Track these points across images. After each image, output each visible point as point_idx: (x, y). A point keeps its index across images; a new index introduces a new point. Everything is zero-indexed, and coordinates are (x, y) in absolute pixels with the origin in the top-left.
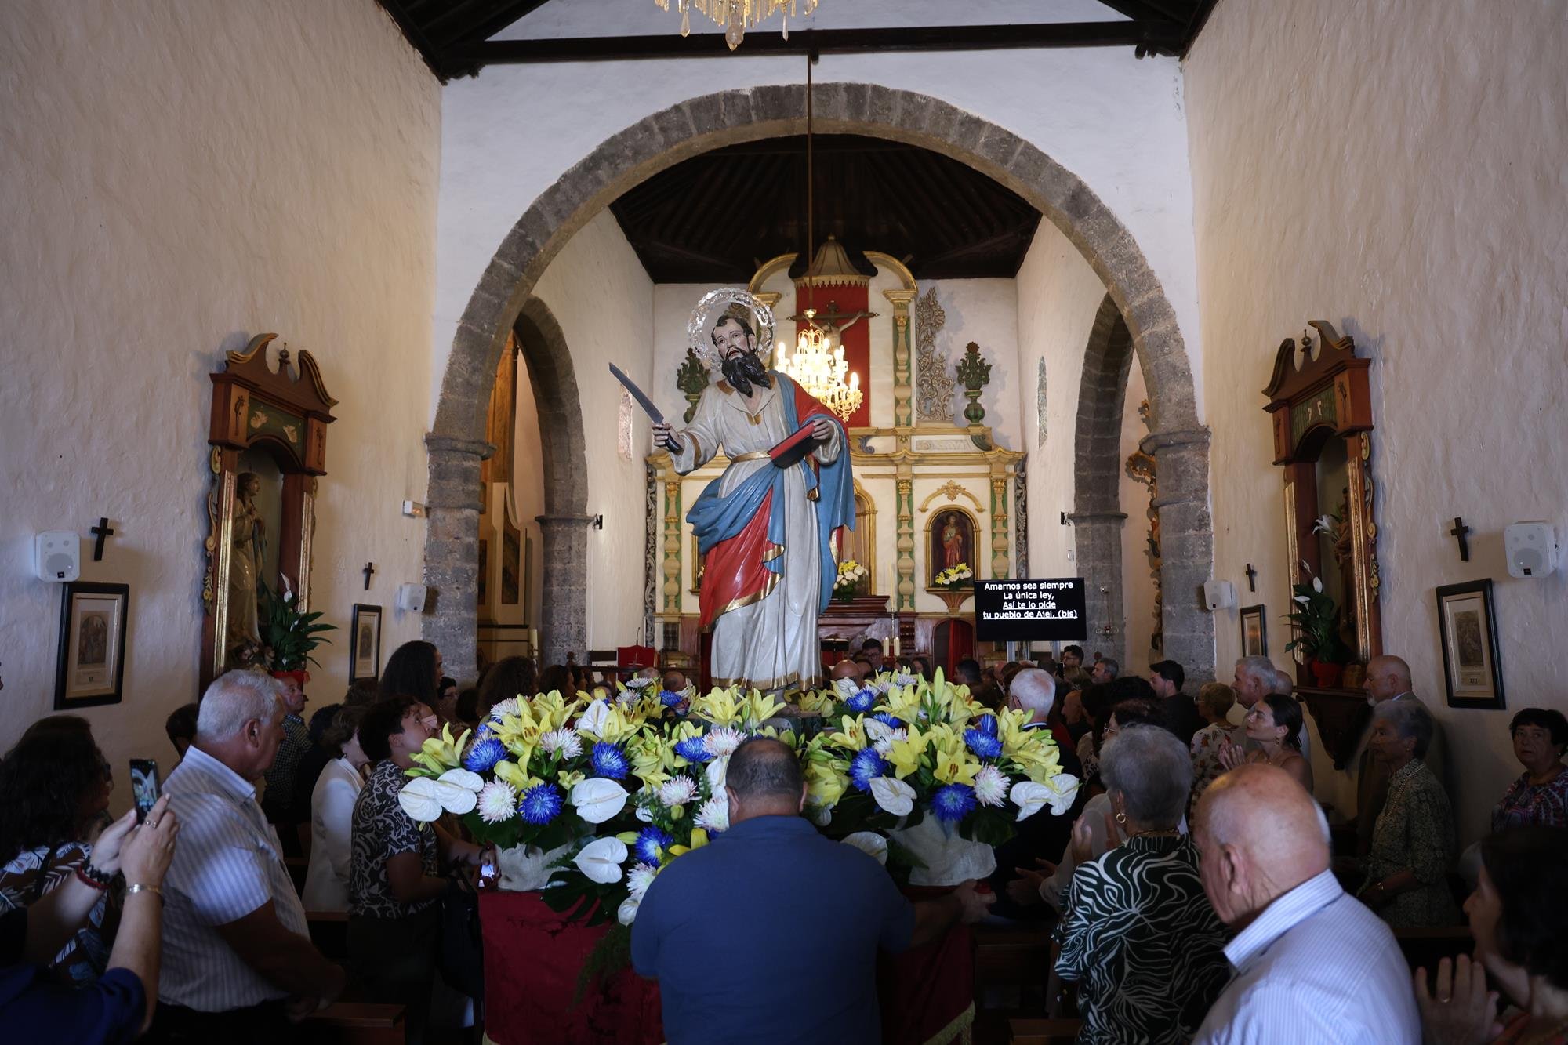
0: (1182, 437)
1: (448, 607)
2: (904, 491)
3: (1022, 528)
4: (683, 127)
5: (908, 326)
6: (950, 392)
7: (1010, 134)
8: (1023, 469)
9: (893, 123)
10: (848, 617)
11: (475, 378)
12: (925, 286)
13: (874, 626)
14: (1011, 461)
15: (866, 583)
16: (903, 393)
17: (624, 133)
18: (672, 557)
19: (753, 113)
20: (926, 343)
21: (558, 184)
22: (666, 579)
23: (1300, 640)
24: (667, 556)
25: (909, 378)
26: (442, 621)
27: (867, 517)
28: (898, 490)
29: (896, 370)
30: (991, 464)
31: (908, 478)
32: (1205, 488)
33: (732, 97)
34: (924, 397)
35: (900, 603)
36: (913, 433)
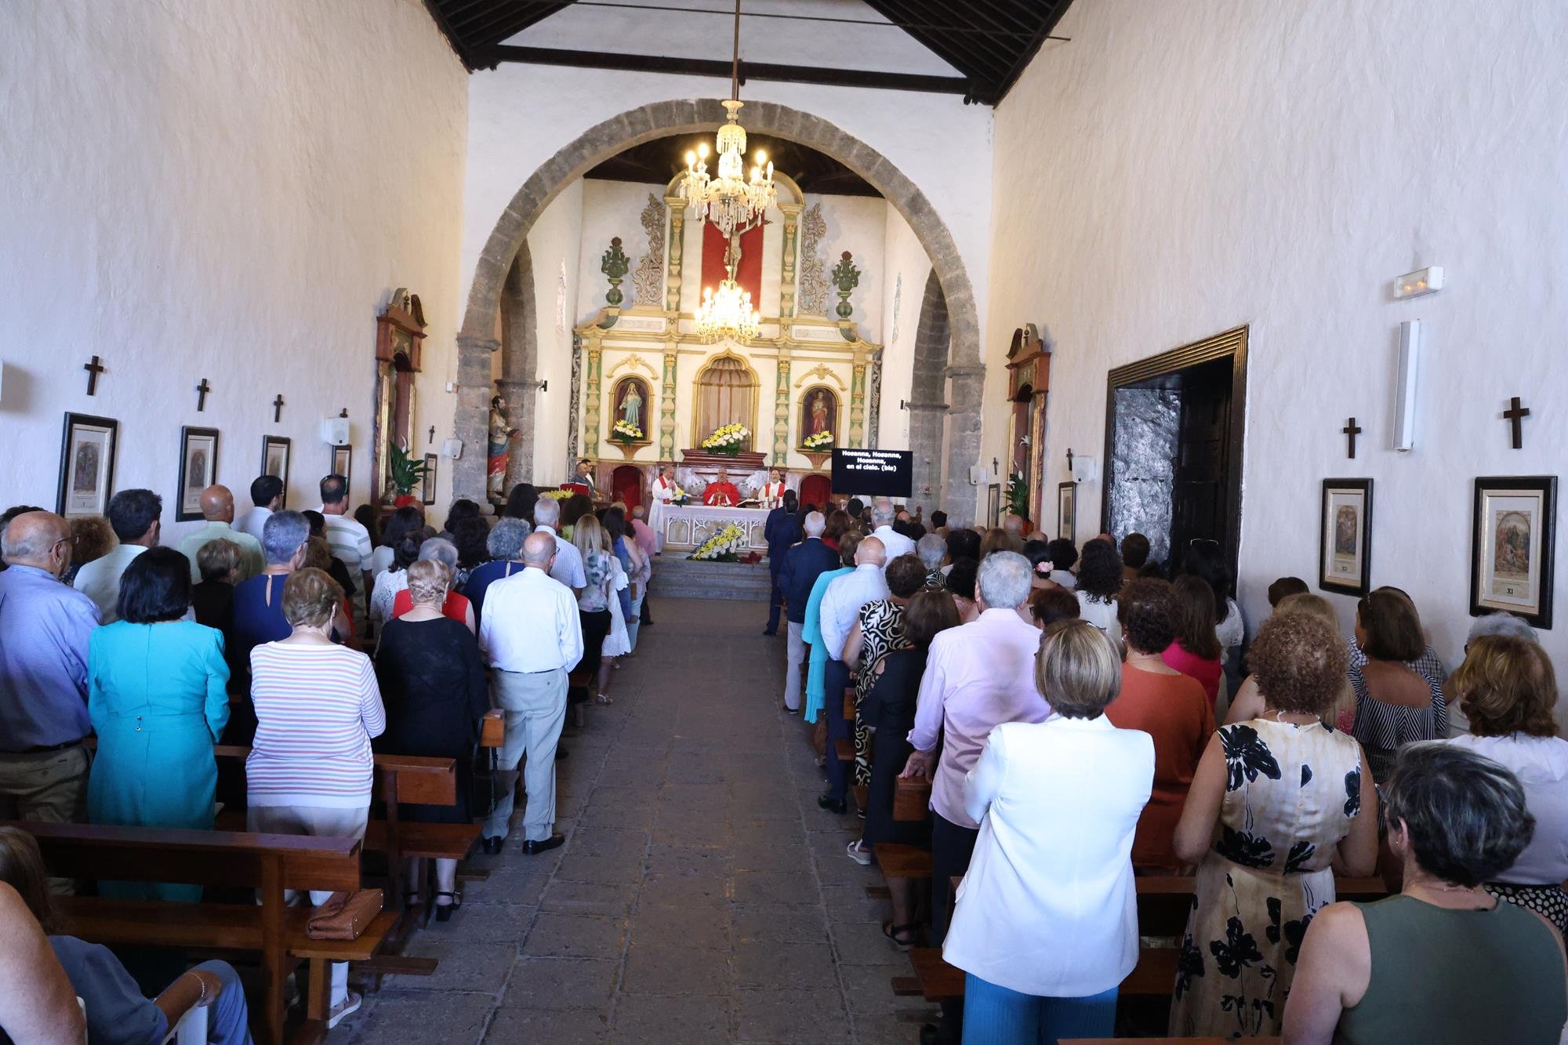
0: (967, 370)
1: (471, 455)
2: (783, 369)
3: (875, 405)
4: (645, 123)
5: (795, 234)
6: (826, 291)
7: (874, 151)
8: (880, 358)
9: (794, 133)
10: (733, 468)
11: (491, 294)
12: (812, 199)
13: (753, 477)
14: (870, 352)
15: (749, 441)
16: (787, 289)
17: (603, 125)
18: (592, 412)
19: (696, 116)
20: (808, 248)
21: (554, 158)
22: (587, 430)
23: (1011, 506)
24: (588, 411)
25: (794, 277)
26: (466, 465)
27: (753, 388)
28: (779, 369)
29: (784, 270)
30: (854, 352)
31: (788, 359)
32: (980, 405)
33: (681, 104)
34: (804, 293)
35: (775, 460)
36: (794, 323)
